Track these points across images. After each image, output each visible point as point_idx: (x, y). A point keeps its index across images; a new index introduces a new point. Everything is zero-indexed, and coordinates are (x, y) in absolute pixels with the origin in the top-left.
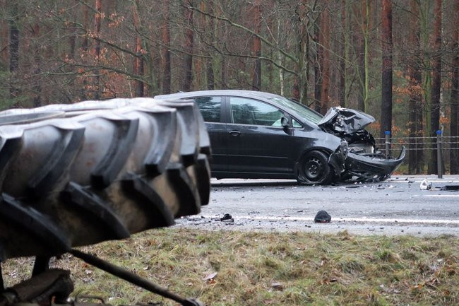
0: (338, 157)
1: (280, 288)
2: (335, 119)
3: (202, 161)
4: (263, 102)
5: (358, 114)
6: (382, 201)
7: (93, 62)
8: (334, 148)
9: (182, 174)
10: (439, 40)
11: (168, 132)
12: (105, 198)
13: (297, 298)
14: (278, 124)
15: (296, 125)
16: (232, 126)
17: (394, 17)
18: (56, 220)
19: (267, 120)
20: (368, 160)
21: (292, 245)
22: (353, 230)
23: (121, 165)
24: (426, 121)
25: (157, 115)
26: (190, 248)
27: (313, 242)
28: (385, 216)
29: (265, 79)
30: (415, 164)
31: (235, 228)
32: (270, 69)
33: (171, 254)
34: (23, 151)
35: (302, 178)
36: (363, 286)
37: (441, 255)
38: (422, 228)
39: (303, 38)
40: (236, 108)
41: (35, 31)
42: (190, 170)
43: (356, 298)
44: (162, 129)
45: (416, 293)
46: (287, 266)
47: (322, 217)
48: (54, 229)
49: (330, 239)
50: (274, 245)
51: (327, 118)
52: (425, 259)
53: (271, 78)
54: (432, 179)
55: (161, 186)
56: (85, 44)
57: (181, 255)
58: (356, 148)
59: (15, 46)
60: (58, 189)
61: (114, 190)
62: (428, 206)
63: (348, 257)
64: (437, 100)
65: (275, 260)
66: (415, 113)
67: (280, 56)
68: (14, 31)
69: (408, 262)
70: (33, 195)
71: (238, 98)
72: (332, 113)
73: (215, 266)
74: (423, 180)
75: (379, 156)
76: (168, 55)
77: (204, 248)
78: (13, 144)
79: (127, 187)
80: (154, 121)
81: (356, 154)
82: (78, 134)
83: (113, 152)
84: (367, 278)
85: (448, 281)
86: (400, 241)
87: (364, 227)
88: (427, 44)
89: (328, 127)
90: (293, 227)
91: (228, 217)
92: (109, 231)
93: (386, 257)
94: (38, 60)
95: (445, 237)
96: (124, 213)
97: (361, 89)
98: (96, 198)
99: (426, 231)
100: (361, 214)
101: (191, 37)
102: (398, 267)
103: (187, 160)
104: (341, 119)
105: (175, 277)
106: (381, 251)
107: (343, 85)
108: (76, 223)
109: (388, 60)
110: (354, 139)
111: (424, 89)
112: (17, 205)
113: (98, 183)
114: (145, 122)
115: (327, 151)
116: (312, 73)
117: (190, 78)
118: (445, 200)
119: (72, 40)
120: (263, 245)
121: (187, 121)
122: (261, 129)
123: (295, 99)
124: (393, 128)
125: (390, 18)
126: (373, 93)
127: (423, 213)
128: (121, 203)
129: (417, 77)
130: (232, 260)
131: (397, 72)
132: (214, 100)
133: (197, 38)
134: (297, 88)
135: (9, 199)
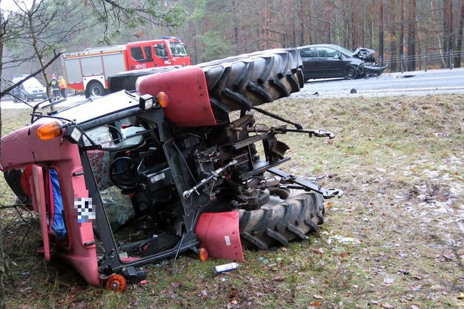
0: (361, 68)
1: (337, 119)
2: (359, 53)
3: (300, 71)
4: (330, 48)
5: (368, 50)
6: (378, 83)
7: (265, 38)
8: (359, 64)
9: (292, 76)
10: (402, 18)
11: (286, 61)
12: (263, 87)
13: (343, 122)
14: (336, 56)
15: (343, 56)
16: (318, 59)
17: (384, 10)
18: (245, 96)
19: (332, 55)
20: (373, 68)
21: (341, 102)
22: (365, 95)
23: (268, 74)
24: (398, 51)
25: (281, 54)
26: (302, 105)
27: (349, 101)
28: (378, 89)
29: (332, 39)
30: (393, 68)
31: (319, 97)
32: (334, 35)
33: (295, 108)
34: (232, 72)
35: (346, 77)
36: (369, 116)
37: (400, 103)
38: (392, 93)
39: (346, 22)
40: (320, 52)
41: (243, 28)
42: (295, 75)
43: (366, 121)
44: (284, 59)
45: (390, 118)
46: (339, 110)
47: (353, 91)
48: (245, 100)
49: (356, 99)
50: (334, 103)
51: (356, 53)
52: (394, 105)
53: (335, 39)
54: (399, 74)
55: (284, 81)
56: (263, 31)
57: (299, 108)
58: (368, 64)
59: (236, 35)
60: (246, 85)
61: (266, 84)
62: (396, 84)
63: (362, 106)
64: (402, 42)
65: (335, 108)
66: (393, 48)
67: (338, 30)
68: (236, 29)
69: (387, 106)
70: (236, 88)
71: (320, 47)
72: (358, 50)
73: (312, 112)
74: (395, 75)
75: (377, 66)
76: (294, 33)
77: (307, 105)
78: (228, 69)
79: (271, 82)
80: (280, 57)
81: (368, 66)
82: (252, 64)
83: (265, 70)
84: (370, 113)
85: (403, 113)
86: (384, 98)
87: (369, 94)
88: (398, 20)
89: (356, 56)
90: (342, 96)
91: (317, 93)
92: (265, 100)
93: (378, 105)
94: (245, 39)
95: (402, 96)
96: (270, 92)
97: (371, 40)
98: (259, 87)
99: (395, 94)
100: (369, 89)
101: (302, 25)
102: (383, 108)
103: (294, 71)
104: (362, 52)
105: (297, 117)
106: (376, 102)
107: (363, 39)
108: (253, 97)
109: (381, 27)
110: (367, 60)
111: (397, 38)
112: (231, 92)
113: (260, 82)
114: (277, 58)
115: (356, 66)
116: (351, 35)
117: (303, 41)
118: (403, 82)
119: (258, 30)
120: (330, 103)
121: (294, 56)
122: (330, 59)
123: (344, 47)
124: (384, 55)
125: (382, 10)
126: (375, 42)
127: (394, 87)
128: (269, 89)
129: (394, 34)
130: (318, 109)
131: (385, 32)
132: (311, 49)
133: (305, 25)
134: (345, 42)
135: (228, 90)
